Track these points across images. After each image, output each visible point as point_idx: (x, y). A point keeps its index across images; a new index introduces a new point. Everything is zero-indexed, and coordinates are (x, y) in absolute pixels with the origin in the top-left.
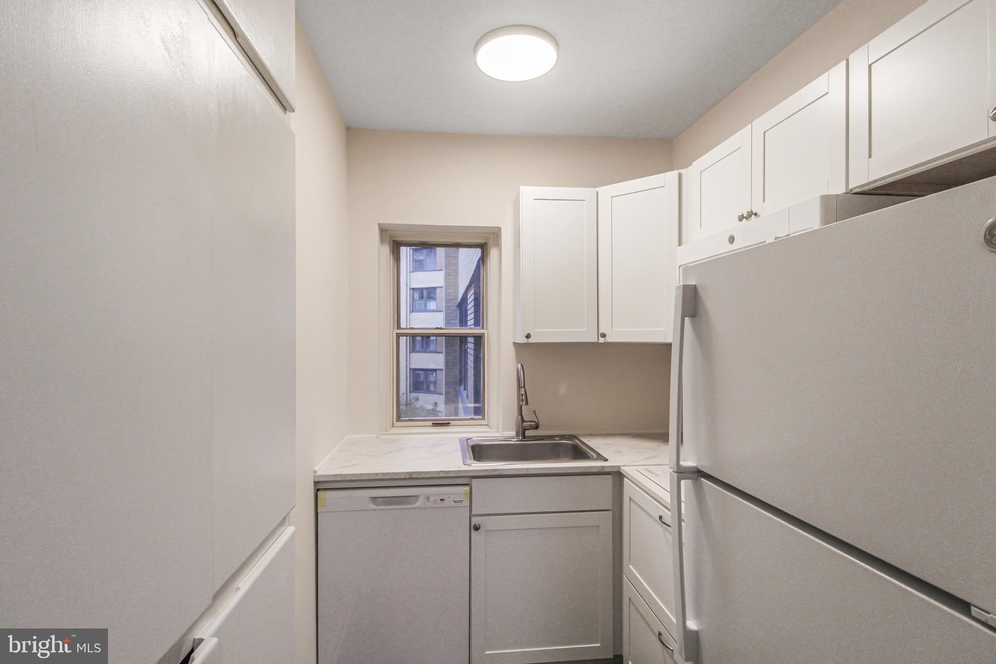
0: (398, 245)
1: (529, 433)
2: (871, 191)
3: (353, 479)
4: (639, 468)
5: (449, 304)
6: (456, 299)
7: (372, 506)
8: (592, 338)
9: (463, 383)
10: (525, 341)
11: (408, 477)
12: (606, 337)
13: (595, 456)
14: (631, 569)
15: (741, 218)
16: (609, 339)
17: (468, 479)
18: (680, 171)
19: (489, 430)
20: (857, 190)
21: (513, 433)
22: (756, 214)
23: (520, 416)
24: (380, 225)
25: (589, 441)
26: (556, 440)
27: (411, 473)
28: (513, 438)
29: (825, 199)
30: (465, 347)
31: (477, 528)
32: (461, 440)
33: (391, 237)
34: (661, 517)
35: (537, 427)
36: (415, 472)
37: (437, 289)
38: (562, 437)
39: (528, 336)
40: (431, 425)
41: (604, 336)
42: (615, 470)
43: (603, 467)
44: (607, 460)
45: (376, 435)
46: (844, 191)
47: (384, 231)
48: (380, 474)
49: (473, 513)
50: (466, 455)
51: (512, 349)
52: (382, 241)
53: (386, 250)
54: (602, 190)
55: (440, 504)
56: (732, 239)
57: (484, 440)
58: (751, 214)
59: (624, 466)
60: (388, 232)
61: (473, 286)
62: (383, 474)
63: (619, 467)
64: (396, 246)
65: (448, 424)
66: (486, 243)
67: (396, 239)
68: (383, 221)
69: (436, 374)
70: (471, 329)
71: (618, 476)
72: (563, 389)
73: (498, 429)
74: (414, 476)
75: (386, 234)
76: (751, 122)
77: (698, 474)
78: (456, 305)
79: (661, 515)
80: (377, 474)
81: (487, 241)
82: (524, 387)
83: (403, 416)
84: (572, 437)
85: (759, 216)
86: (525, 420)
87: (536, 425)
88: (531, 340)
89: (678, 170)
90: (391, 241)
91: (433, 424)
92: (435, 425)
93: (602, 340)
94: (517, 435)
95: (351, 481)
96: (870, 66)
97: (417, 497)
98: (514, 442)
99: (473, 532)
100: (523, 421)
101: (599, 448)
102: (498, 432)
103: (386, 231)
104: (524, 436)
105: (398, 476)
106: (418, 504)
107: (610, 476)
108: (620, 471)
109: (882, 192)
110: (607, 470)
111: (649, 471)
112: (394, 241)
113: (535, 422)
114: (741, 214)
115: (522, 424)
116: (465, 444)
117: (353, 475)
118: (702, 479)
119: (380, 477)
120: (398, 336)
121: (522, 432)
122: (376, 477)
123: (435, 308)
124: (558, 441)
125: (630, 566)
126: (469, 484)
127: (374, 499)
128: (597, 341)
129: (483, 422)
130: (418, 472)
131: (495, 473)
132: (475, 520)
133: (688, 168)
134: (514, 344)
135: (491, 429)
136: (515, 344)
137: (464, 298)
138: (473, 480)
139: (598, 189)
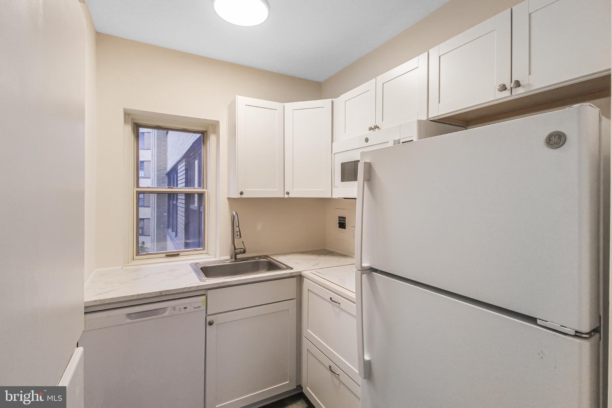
0: (138, 126)
1: (239, 256)
2: (437, 120)
3: (111, 302)
4: (312, 271)
5: (160, 173)
6: (165, 168)
7: (129, 321)
8: (280, 195)
9: (171, 226)
10: (239, 196)
11: (159, 295)
12: (289, 195)
13: (285, 267)
14: (308, 332)
15: (371, 129)
16: (291, 196)
17: (204, 291)
18: (333, 99)
19: (208, 256)
20: (432, 119)
21: (228, 257)
22: (378, 128)
23: (233, 246)
24: (124, 109)
25: (277, 258)
26: (256, 259)
27: (161, 292)
28: (227, 260)
29: (420, 122)
30: (173, 202)
31: (211, 324)
32: (191, 265)
33: (132, 120)
34: (331, 299)
35: (244, 252)
36: (165, 291)
37: (145, 163)
38: (260, 257)
39: (242, 193)
40: (165, 256)
41: (288, 193)
42: (299, 274)
43: (291, 273)
44: (292, 269)
45: (121, 267)
46: (426, 119)
47: (127, 114)
48: (135, 295)
49: (208, 313)
50: (200, 275)
51: (227, 202)
52: (126, 122)
53: (129, 129)
54: (287, 105)
55: (183, 311)
56: (367, 140)
57: (208, 264)
58: (376, 127)
59: (303, 271)
60: (131, 116)
61: (184, 160)
62: (138, 295)
63: (301, 272)
64: (137, 127)
65: (178, 255)
66: (206, 131)
67: (135, 121)
68: (127, 107)
69: (143, 222)
70: (195, 189)
71: (300, 277)
72: (259, 227)
73: (216, 255)
74: (164, 294)
75: (129, 118)
76: (375, 76)
77: (372, 270)
78: (165, 174)
79: (331, 297)
80: (133, 296)
81: (207, 130)
82: (238, 226)
83: (140, 251)
84: (266, 257)
85: (380, 129)
86: (236, 248)
87: (244, 251)
88: (243, 196)
89: (331, 98)
90: (133, 123)
91: (166, 255)
92: (168, 256)
93: (286, 196)
94: (231, 258)
95: (109, 304)
96: (440, 57)
97: (164, 309)
98: (227, 263)
99: (208, 326)
100: (235, 249)
101: (285, 262)
102: (215, 257)
103: (129, 114)
104: (236, 259)
105: (151, 295)
106: (166, 314)
107: (295, 279)
108: (301, 275)
109: (442, 121)
110: (294, 275)
111: (319, 272)
112: (135, 123)
113: (243, 249)
114: (371, 127)
115: (235, 251)
116: (196, 267)
117: (112, 299)
118: (374, 273)
119: (135, 298)
120: (138, 193)
121: (234, 256)
122: (132, 298)
123: (143, 176)
124: (257, 260)
125: (308, 330)
126: (205, 294)
127: (129, 315)
128: (283, 197)
129: (204, 252)
130: (167, 291)
131: (224, 285)
132: (209, 319)
133: (337, 98)
134: (228, 200)
135: (210, 256)
136: (229, 198)
137: (175, 169)
138: (208, 291)
139: (285, 104)
